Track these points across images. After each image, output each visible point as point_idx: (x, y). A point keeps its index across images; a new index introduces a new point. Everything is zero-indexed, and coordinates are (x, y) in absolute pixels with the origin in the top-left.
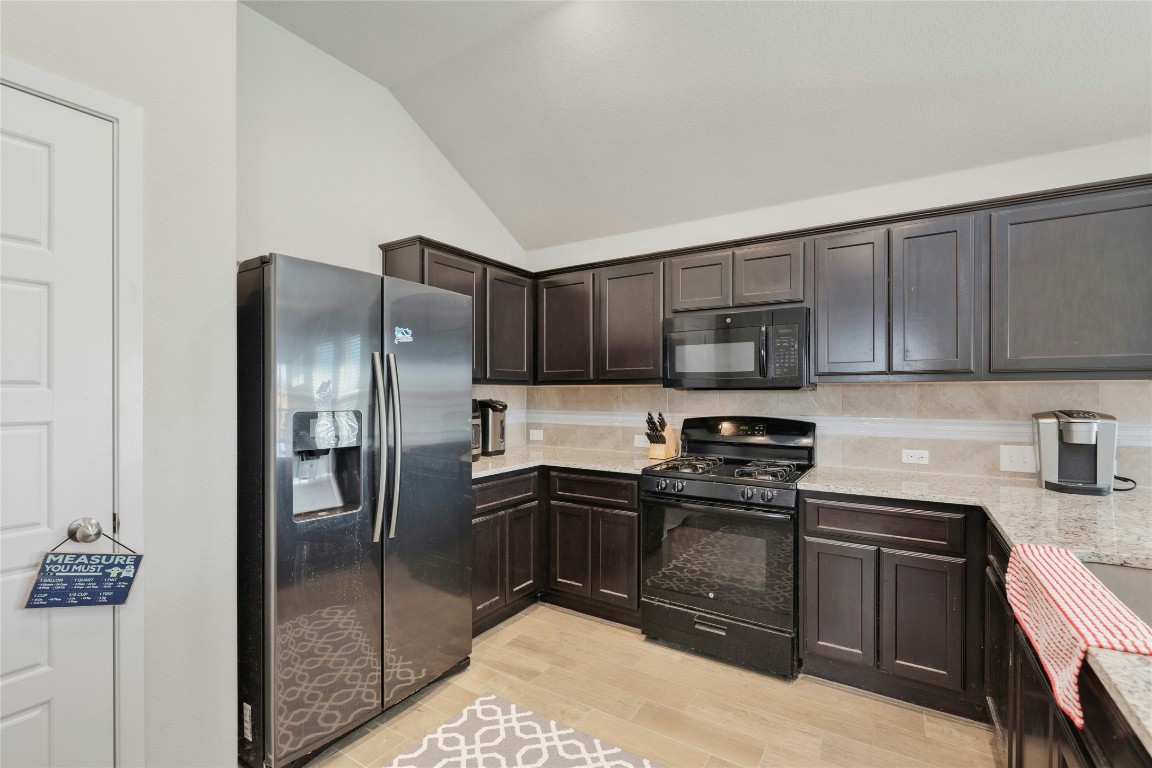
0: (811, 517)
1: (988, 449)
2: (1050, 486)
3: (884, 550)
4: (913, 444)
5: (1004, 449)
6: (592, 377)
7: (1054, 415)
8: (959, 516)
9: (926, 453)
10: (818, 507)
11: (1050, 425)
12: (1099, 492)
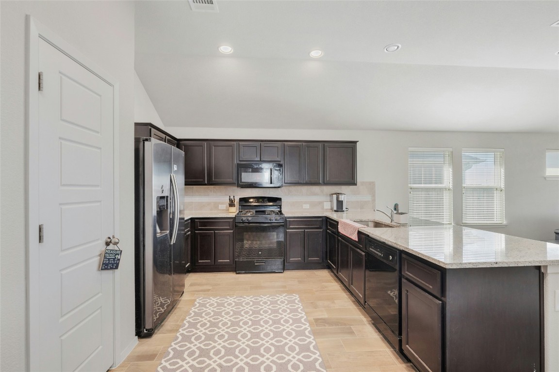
0: (288, 224)
1: (321, 203)
2: (335, 211)
3: (306, 230)
4: (306, 203)
5: (325, 203)
6: (206, 182)
7: (336, 194)
8: (321, 219)
9: (308, 205)
10: (290, 221)
11: (335, 196)
12: (343, 211)
